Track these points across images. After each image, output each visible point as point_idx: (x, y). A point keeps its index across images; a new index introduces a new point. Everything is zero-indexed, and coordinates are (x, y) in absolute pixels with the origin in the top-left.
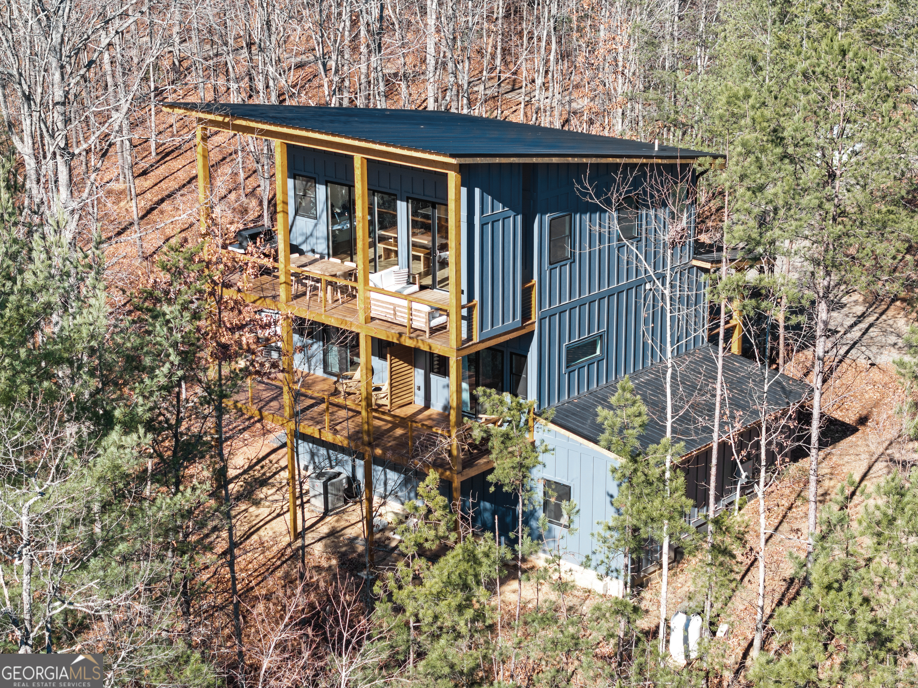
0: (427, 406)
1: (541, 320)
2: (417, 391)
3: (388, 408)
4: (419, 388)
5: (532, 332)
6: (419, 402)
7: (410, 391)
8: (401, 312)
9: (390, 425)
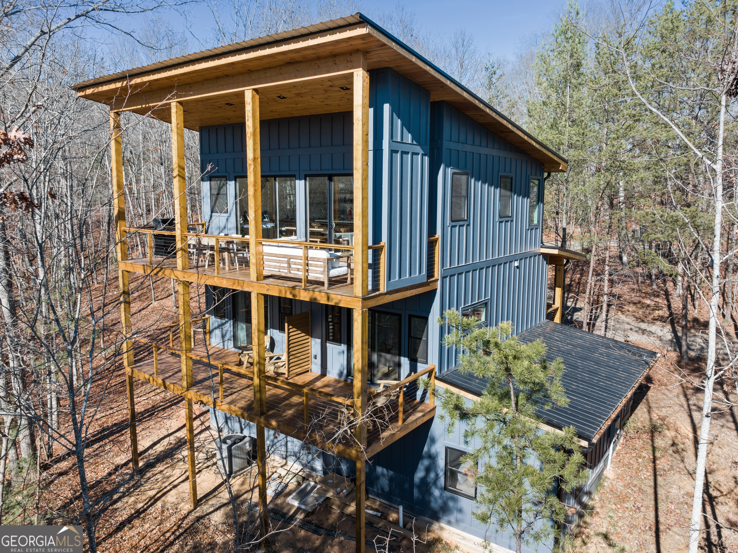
0: (324, 374)
1: (444, 278)
2: (313, 359)
3: (286, 376)
4: (315, 357)
5: (434, 291)
6: (316, 370)
7: (307, 360)
8: (295, 264)
9: (287, 393)
